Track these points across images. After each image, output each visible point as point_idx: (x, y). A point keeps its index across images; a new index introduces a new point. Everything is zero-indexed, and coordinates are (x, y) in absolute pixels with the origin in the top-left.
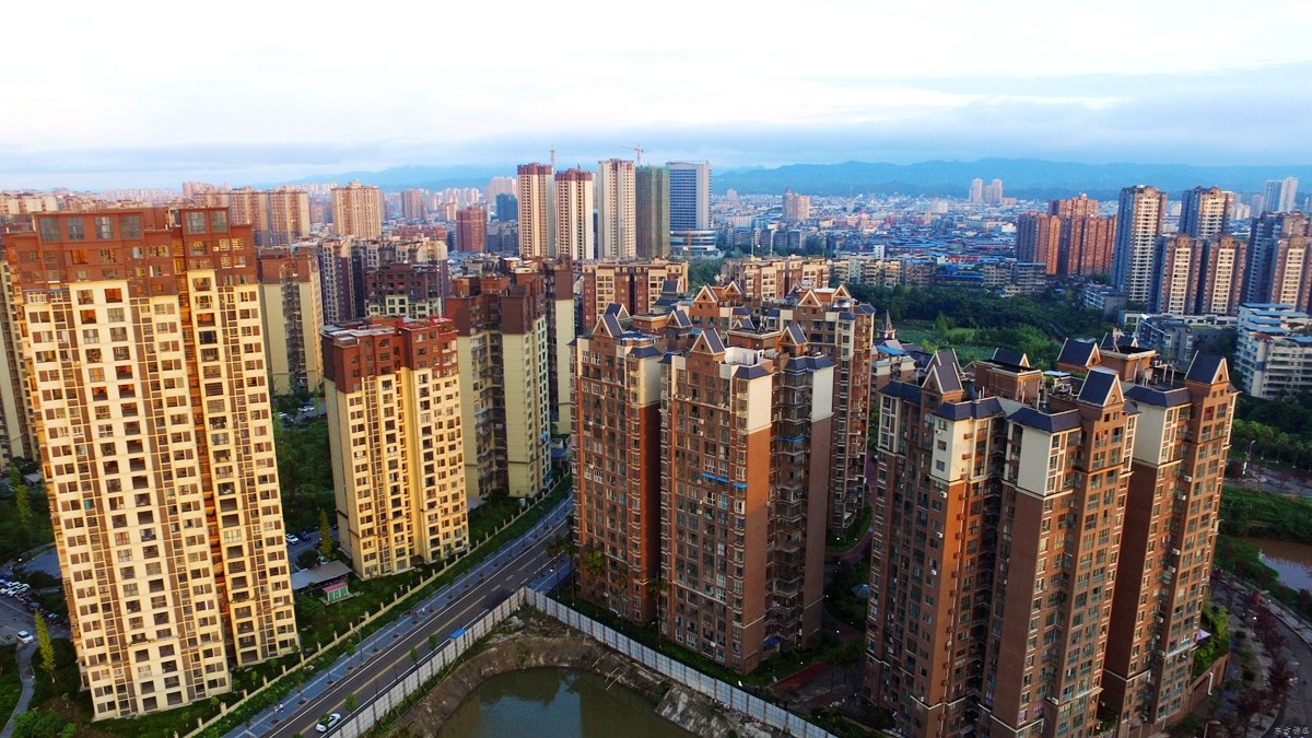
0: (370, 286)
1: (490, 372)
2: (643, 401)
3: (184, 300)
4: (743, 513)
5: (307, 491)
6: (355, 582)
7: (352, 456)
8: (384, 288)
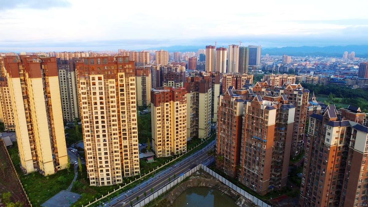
0: (164, 78)
1: (195, 103)
2: (238, 114)
3: (117, 80)
4: (265, 149)
5: (145, 132)
6: (156, 158)
7: (157, 124)
8: (168, 79)
